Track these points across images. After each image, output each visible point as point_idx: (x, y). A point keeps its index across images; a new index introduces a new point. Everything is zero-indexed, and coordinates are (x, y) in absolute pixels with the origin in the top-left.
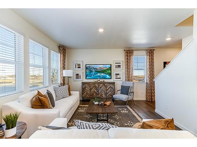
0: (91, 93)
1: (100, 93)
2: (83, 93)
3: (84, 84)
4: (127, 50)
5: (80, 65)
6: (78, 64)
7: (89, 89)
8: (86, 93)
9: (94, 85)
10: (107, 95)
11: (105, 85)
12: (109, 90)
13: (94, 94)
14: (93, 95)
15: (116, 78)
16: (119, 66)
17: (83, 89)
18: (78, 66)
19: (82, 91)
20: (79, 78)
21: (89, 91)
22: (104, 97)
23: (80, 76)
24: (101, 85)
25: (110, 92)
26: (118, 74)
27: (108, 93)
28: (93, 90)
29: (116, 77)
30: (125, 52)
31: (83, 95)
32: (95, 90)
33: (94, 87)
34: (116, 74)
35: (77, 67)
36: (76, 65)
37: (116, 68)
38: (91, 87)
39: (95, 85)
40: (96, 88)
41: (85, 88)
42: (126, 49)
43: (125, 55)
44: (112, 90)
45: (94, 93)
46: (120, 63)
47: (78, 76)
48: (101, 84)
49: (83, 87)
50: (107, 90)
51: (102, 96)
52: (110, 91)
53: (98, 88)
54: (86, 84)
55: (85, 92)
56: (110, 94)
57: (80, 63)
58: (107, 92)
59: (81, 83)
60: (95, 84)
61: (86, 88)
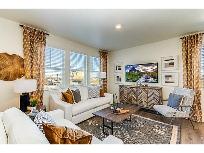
0: (129, 98)
1: (139, 99)
2: (121, 96)
3: (122, 87)
4: (186, 38)
5: (120, 67)
6: (118, 66)
7: (127, 93)
8: (124, 97)
9: (131, 89)
10: (149, 104)
11: (146, 91)
12: (152, 97)
13: (132, 100)
14: (130, 100)
15: (165, 82)
16: (172, 64)
17: (121, 92)
18: (119, 68)
19: (120, 94)
20: (119, 81)
21: (127, 96)
22: (145, 105)
23: (121, 78)
24: (140, 90)
25: (153, 101)
26: (170, 76)
27: (150, 101)
28: (130, 95)
29: (167, 80)
30: (183, 41)
31: (121, 99)
32: (134, 96)
33: (131, 91)
34: (166, 76)
35: (117, 69)
36: (116, 67)
37: (165, 67)
38: (128, 91)
39: (133, 89)
40: (134, 92)
41: (122, 91)
42: (184, 36)
43: (183, 46)
44: (156, 98)
45: (132, 98)
46: (173, 60)
47: (118, 78)
48: (140, 88)
49: (121, 91)
50: (148, 97)
51: (142, 104)
52: (153, 99)
53: (137, 93)
54: (124, 87)
55: (122, 96)
56: (153, 103)
57: (120, 65)
58: (148, 100)
59: (119, 86)
60: (133, 87)
61: (124, 92)
